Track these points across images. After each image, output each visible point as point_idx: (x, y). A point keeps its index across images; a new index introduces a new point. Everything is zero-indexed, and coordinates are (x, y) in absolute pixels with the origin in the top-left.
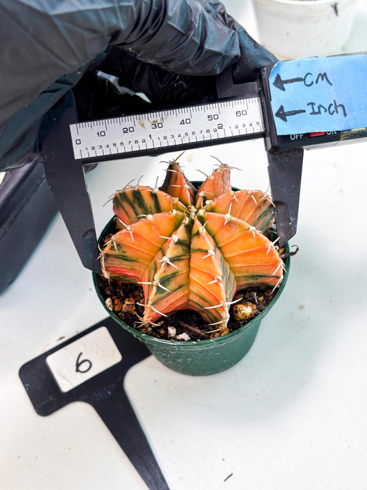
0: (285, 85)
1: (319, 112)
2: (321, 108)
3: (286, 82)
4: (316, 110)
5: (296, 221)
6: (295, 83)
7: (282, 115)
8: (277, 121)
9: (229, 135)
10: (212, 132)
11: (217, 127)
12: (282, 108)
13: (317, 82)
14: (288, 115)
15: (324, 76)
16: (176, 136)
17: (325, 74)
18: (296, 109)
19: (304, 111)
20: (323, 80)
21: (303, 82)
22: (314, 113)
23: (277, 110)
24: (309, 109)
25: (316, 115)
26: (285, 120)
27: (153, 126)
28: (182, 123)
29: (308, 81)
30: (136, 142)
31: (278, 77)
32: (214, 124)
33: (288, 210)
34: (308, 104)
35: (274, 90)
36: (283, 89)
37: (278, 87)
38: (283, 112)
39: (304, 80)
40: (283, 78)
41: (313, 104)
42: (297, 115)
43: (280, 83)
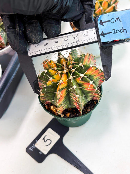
0: (104, 24)
1: (117, 33)
2: (118, 31)
3: (104, 22)
4: (116, 32)
5: (111, 72)
6: (107, 22)
7: (103, 35)
8: (101, 37)
9: (81, 43)
10: (75, 43)
11: (77, 41)
12: (103, 32)
13: (116, 21)
14: (105, 35)
15: (118, 19)
16: (63, 45)
17: (119, 18)
18: (108, 32)
19: (111, 33)
20: (118, 20)
21: (110, 22)
22: (115, 33)
23: (101, 33)
24: (113, 32)
25: (116, 34)
26: (104, 36)
27: (54, 42)
28: (65, 40)
29: (112, 21)
30: (49, 48)
31: (101, 21)
32: (76, 40)
33: (108, 68)
34: (113, 30)
35: (99, 26)
36: (103, 25)
37: (101, 25)
38: (103, 33)
39: (111, 21)
40: (103, 21)
41: (114, 30)
42: (108, 34)
43: (101, 23)
